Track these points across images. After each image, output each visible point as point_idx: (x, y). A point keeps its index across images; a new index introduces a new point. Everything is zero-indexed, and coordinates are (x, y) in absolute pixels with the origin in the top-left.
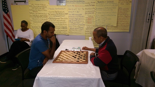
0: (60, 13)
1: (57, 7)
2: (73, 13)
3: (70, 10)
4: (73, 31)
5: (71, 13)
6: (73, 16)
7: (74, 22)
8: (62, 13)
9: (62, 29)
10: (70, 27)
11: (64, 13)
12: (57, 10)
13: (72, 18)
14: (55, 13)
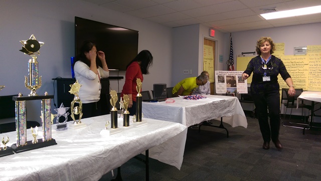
0: (298, 64)
1: (295, 57)
2: (316, 63)
3: (312, 61)
4: (314, 86)
5: (313, 64)
6: (315, 66)
7: (316, 74)
8: (300, 64)
9: (298, 83)
10: (310, 81)
11: (303, 63)
12: (293, 61)
13: (314, 69)
14: (290, 64)
